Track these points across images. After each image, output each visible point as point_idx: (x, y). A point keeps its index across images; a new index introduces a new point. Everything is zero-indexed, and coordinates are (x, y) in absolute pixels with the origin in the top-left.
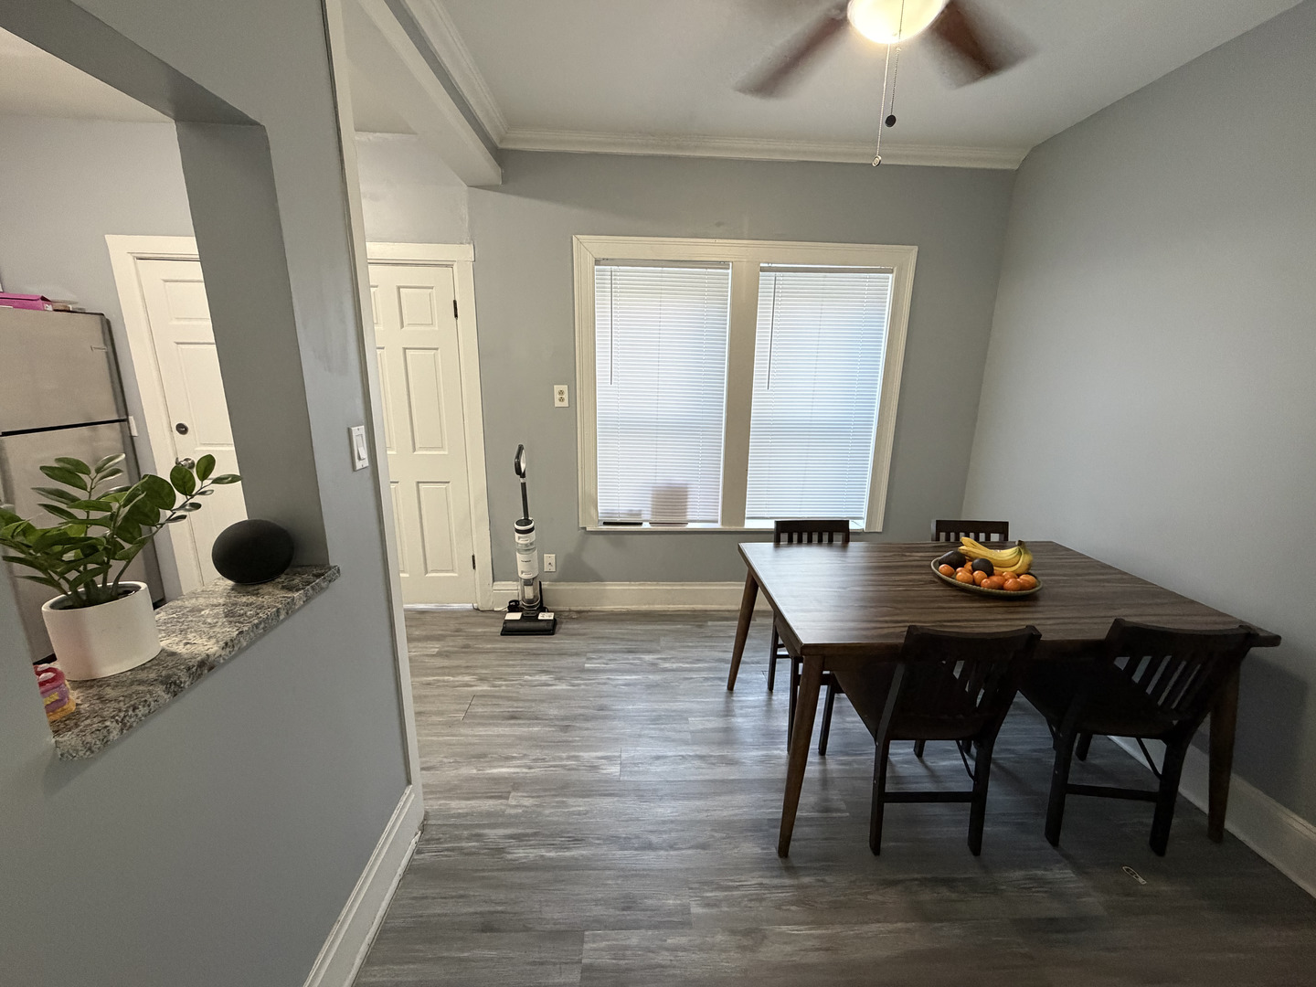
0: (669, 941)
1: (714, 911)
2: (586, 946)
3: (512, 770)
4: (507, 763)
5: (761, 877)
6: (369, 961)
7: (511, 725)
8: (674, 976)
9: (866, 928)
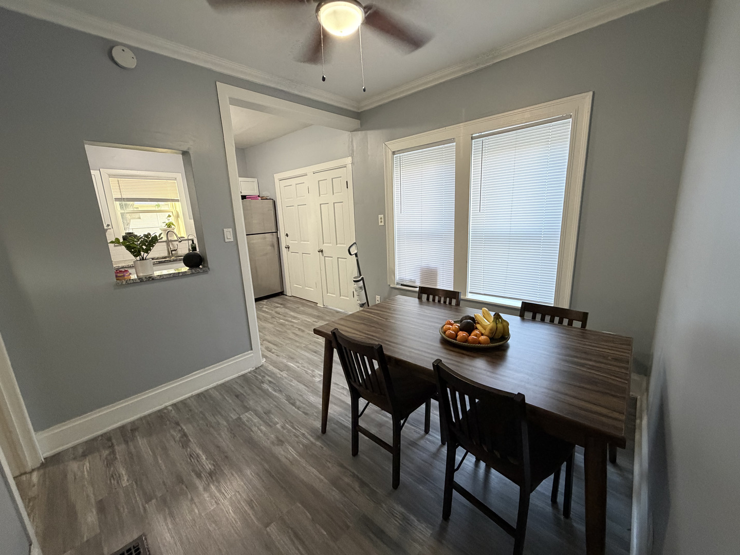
0: (262, 427)
1: (281, 429)
2: (247, 414)
3: (293, 366)
4: (295, 364)
5: (307, 433)
6: (215, 388)
7: (313, 355)
8: (250, 434)
9: (311, 468)
